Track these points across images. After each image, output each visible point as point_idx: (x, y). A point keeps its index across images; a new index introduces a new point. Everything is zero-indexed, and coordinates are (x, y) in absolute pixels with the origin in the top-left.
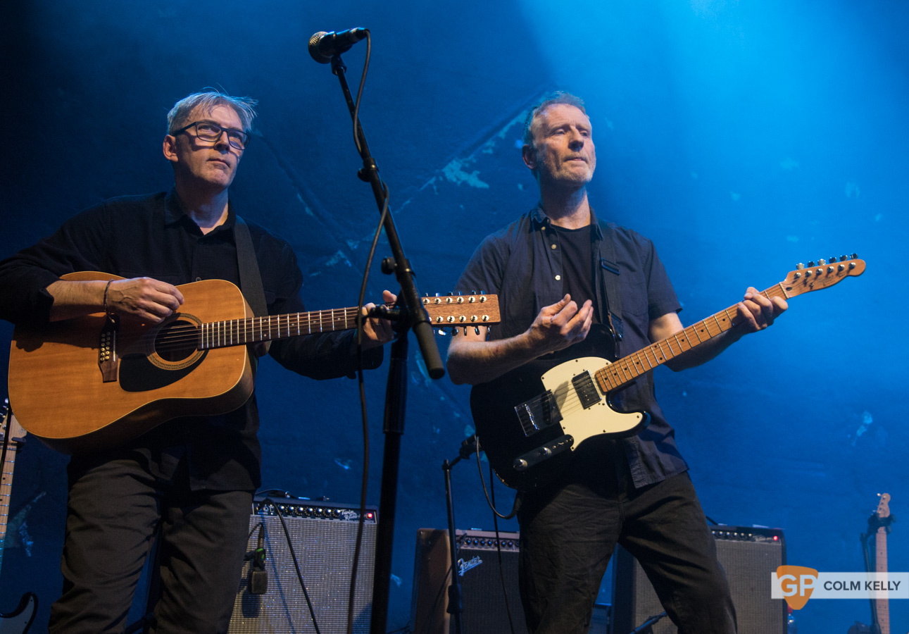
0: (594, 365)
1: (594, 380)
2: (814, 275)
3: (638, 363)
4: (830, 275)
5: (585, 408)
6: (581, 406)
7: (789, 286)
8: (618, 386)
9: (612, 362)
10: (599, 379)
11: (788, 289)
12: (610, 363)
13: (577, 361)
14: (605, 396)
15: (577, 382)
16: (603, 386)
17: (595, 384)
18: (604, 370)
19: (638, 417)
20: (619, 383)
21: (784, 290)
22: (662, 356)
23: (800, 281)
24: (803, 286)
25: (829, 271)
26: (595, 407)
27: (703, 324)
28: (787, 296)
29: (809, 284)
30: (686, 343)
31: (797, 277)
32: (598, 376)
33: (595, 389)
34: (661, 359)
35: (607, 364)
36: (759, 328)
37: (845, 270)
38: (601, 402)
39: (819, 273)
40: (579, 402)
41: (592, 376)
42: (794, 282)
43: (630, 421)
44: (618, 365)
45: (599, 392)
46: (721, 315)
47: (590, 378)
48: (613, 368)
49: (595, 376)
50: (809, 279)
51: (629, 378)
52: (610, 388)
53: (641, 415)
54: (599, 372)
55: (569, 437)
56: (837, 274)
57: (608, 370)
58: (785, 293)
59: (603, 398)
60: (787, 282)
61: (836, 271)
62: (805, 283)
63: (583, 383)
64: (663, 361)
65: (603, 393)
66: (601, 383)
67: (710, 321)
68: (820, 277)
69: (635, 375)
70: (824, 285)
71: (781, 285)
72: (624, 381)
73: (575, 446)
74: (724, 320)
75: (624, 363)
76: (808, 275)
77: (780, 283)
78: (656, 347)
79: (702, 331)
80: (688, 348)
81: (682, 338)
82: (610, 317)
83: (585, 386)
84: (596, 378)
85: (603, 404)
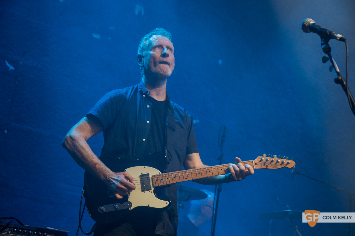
0: (153, 172)
1: (151, 179)
2: (270, 161)
3: (174, 177)
4: (277, 164)
5: (142, 191)
6: (140, 189)
7: (257, 163)
8: (161, 186)
9: (162, 173)
10: (154, 179)
11: (256, 164)
12: (161, 173)
13: (145, 167)
14: (154, 188)
15: (142, 177)
16: (154, 183)
17: (151, 181)
18: (157, 175)
19: (167, 203)
20: (162, 184)
21: (254, 164)
22: (187, 178)
23: (262, 162)
24: (263, 165)
25: (277, 162)
26: (147, 192)
27: (211, 168)
28: (254, 167)
29: (266, 165)
30: (200, 175)
31: (262, 160)
32: (153, 177)
33: (150, 184)
34: (186, 179)
35: (159, 173)
36: (237, 180)
37: (284, 164)
38: (151, 191)
39: (272, 161)
40: (140, 187)
41: (151, 177)
42: (260, 162)
43: (163, 204)
44: (165, 176)
45: (151, 185)
46: (221, 167)
47: (149, 177)
48: (162, 176)
49: (152, 177)
50: (267, 162)
51: (168, 183)
52: (157, 185)
53: (168, 203)
54: (154, 176)
55: (130, 203)
56: (281, 165)
57: (159, 176)
58: (254, 166)
59: (153, 189)
60: (257, 160)
61: (281, 163)
62: (265, 164)
63: (145, 179)
64: (187, 180)
65: (153, 187)
66: (154, 181)
67: (215, 168)
68: (272, 163)
69: (171, 182)
70: (273, 168)
71: (253, 161)
72: (165, 184)
73: (132, 208)
74: (221, 169)
75: (168, 175)
76: (267, 160)
77: (253, 160)
78: (185, 172)
79: (210, 171)
80: (201, 177)
81: (199, 172)
82: (166, 151)
83: (145, 181)
84: (152, 179)
85: (152, 192)
